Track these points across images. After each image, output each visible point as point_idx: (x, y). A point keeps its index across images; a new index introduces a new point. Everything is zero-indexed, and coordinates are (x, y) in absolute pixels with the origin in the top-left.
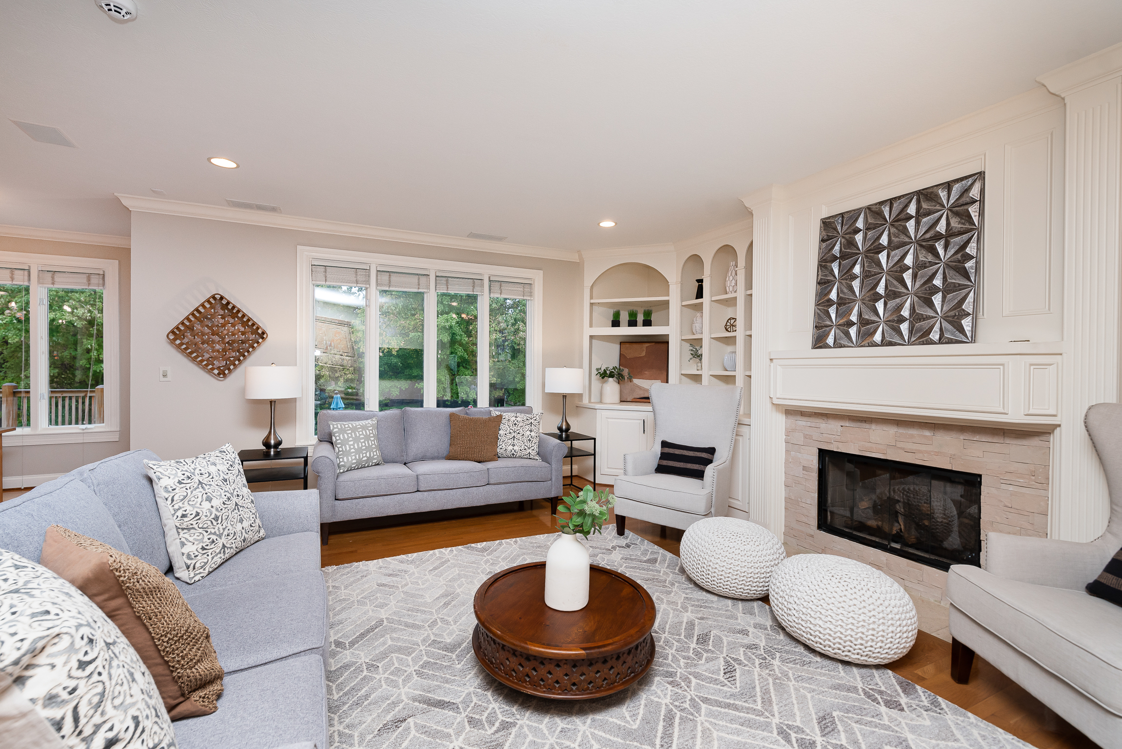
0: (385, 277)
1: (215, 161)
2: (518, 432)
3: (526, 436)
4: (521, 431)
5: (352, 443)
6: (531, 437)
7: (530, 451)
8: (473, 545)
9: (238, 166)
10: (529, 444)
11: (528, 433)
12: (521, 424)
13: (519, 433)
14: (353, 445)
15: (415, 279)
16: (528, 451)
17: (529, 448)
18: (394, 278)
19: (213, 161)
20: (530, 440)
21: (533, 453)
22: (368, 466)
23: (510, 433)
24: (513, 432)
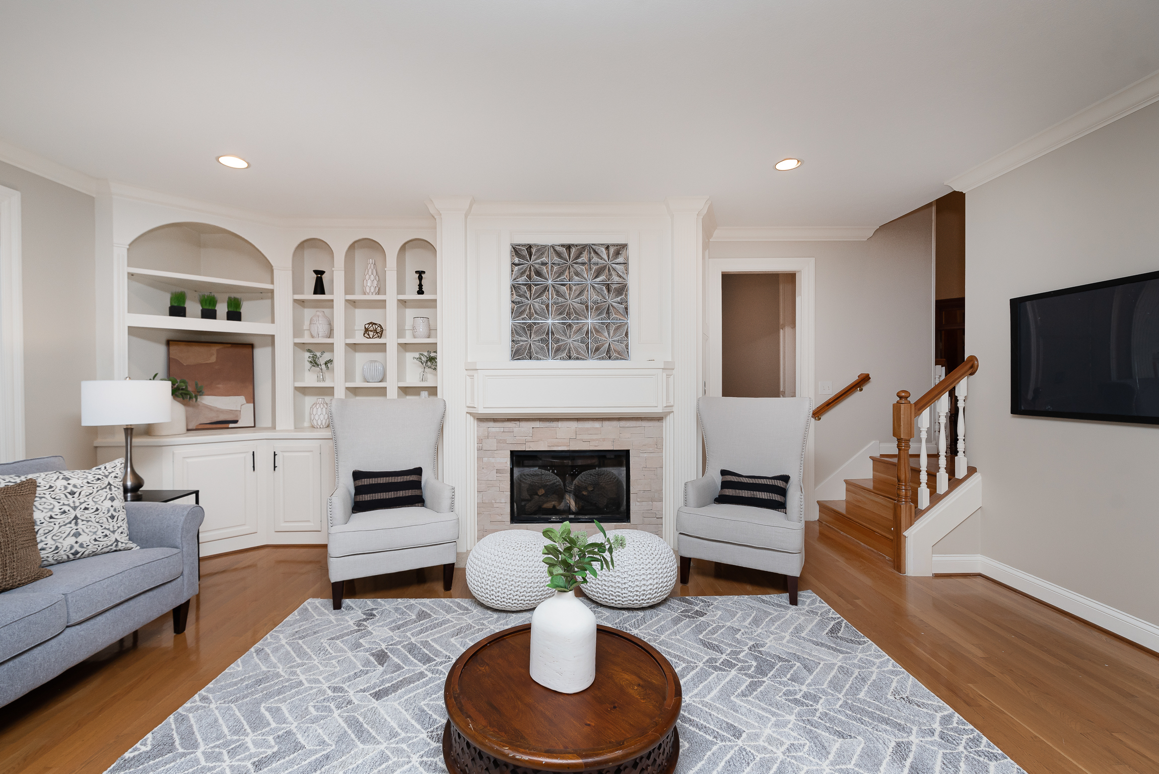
2: (83, 506)
3: (104, 509)
4: (91, 503)
6: (115, 510)
7: (117, 536)
10: (112, 525)
11: (108, 503)
12: (86, 490)
13: (86, 509)
16: (113, 538)
17: (114, 532)
20: (112, 517)
21: (124, 538)
23: (64, 512)
24: (71, 510)
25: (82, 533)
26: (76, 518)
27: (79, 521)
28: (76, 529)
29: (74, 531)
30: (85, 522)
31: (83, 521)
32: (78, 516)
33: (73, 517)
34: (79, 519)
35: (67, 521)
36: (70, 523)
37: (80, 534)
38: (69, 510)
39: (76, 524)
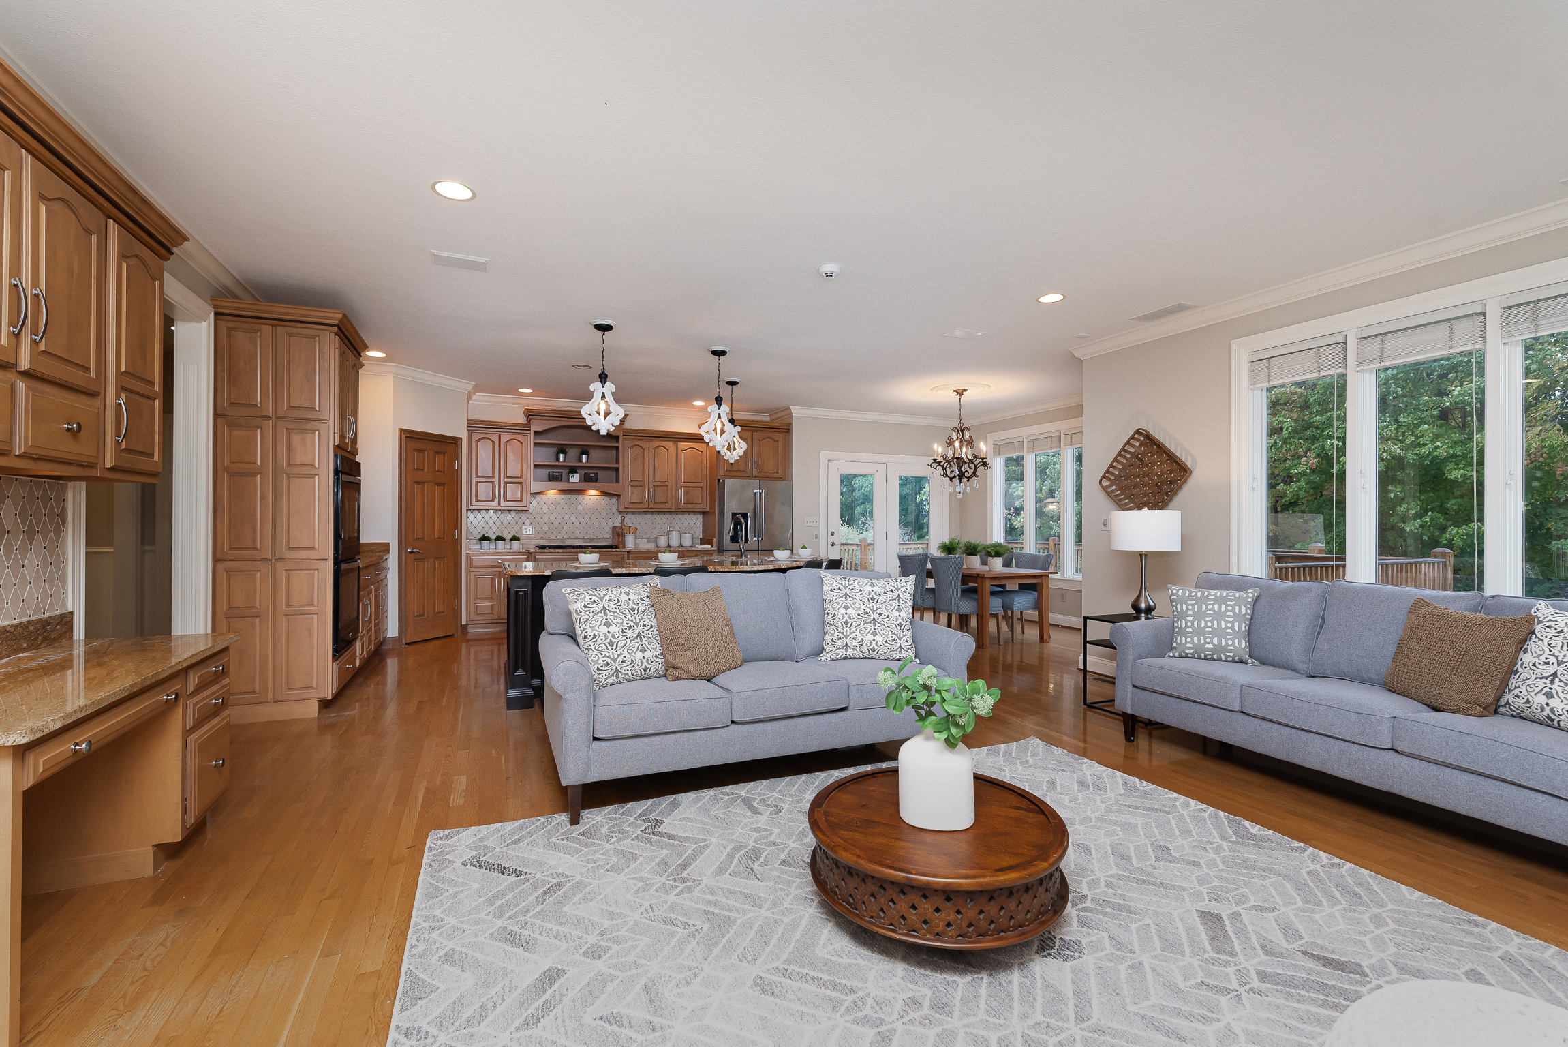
0: (1375, 345)
1: (1042, 300)
5: (1191, 618)
8: (1247, 823)
9: (1065, 297)
14: (1192, 622)
15: (1443, 331)
18: (1390, 343)
19: (1041, 300)
22: (1219, 660)
23: (1548, 663)
24: (1556, 664)
25: (1555, 695)
26: (1555, 675)
27: (1557, 680)
28: (1550, 688)
29: (1547, 689)
30: (1562, 684)
31: (1561, 681)
32: (1559, 673)
33: (1552, 672)
34: (1557, 677)
35: (1545, 675)
36: (1546, 678)
37: (1552, 697)
38: (1553, 663)
39: (1552, 682)
